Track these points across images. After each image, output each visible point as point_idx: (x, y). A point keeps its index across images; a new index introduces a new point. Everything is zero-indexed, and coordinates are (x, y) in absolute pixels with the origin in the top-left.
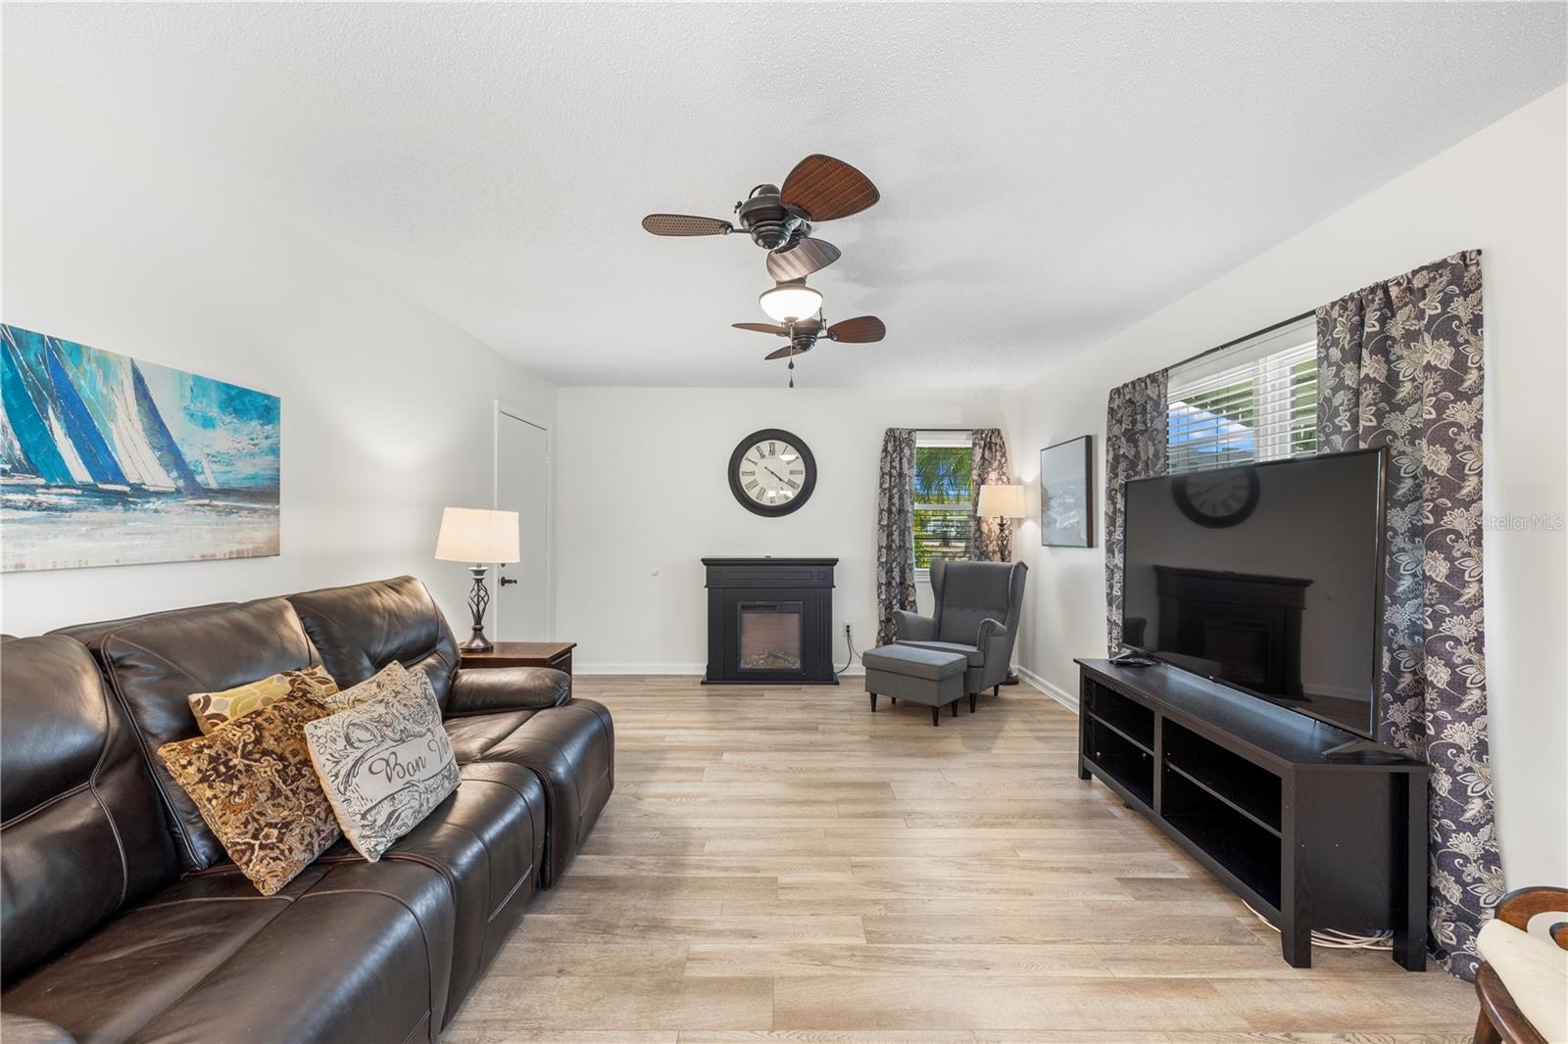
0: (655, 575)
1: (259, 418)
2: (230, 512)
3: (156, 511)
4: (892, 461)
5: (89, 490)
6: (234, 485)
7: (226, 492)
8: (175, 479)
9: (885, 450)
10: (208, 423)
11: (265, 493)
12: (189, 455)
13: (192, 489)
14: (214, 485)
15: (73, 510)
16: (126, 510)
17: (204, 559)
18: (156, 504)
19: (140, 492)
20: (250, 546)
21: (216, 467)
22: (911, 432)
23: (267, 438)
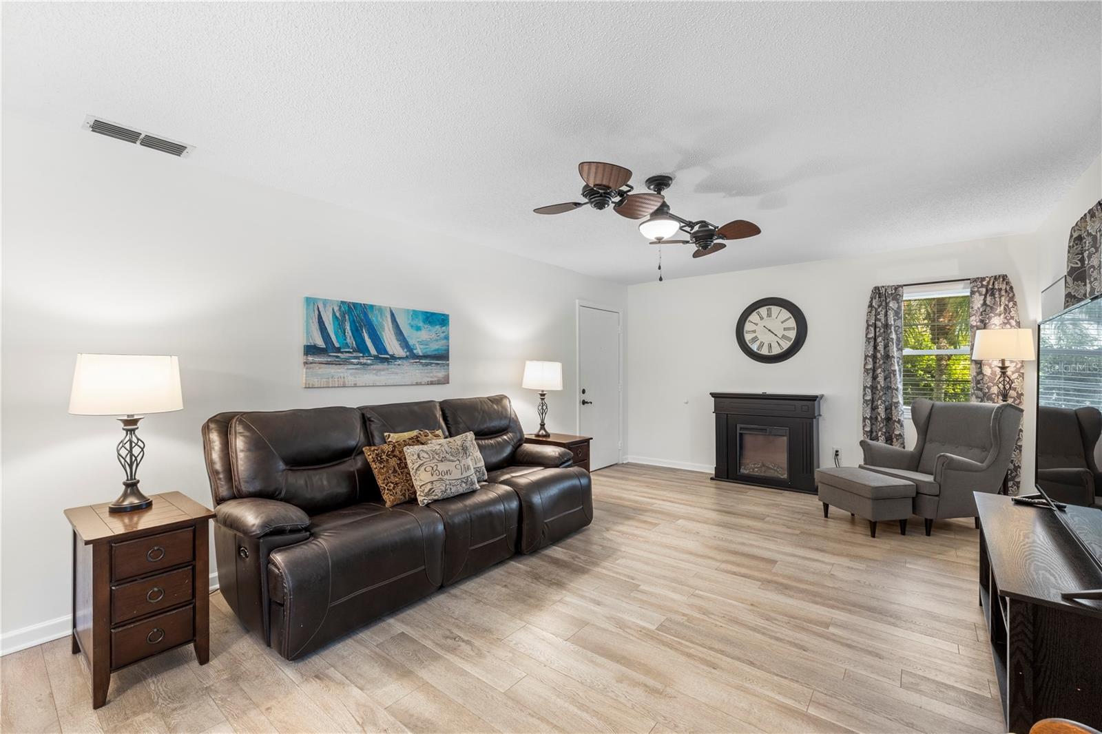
0: (687, 403)
1: (440, 324)
2: (427, 365)
3: (399, 365)
4: (877, 314)
5: (376, 357)
6: (429, 353)
7: (425, 357)
8: (406, 352)
9: (871, 306)
10: (418, 329)
11: (442, 357)
12: (411, 342)
13: (412, 356)
14: (421, 354)
15: (372, 365)
16: (389, 364)
17: (417, 384)
18: (399, 362)
19: (393, 357)
20: (436, 379)
21: (422, 347)
22: (897, 288)
23: (443, 332)
